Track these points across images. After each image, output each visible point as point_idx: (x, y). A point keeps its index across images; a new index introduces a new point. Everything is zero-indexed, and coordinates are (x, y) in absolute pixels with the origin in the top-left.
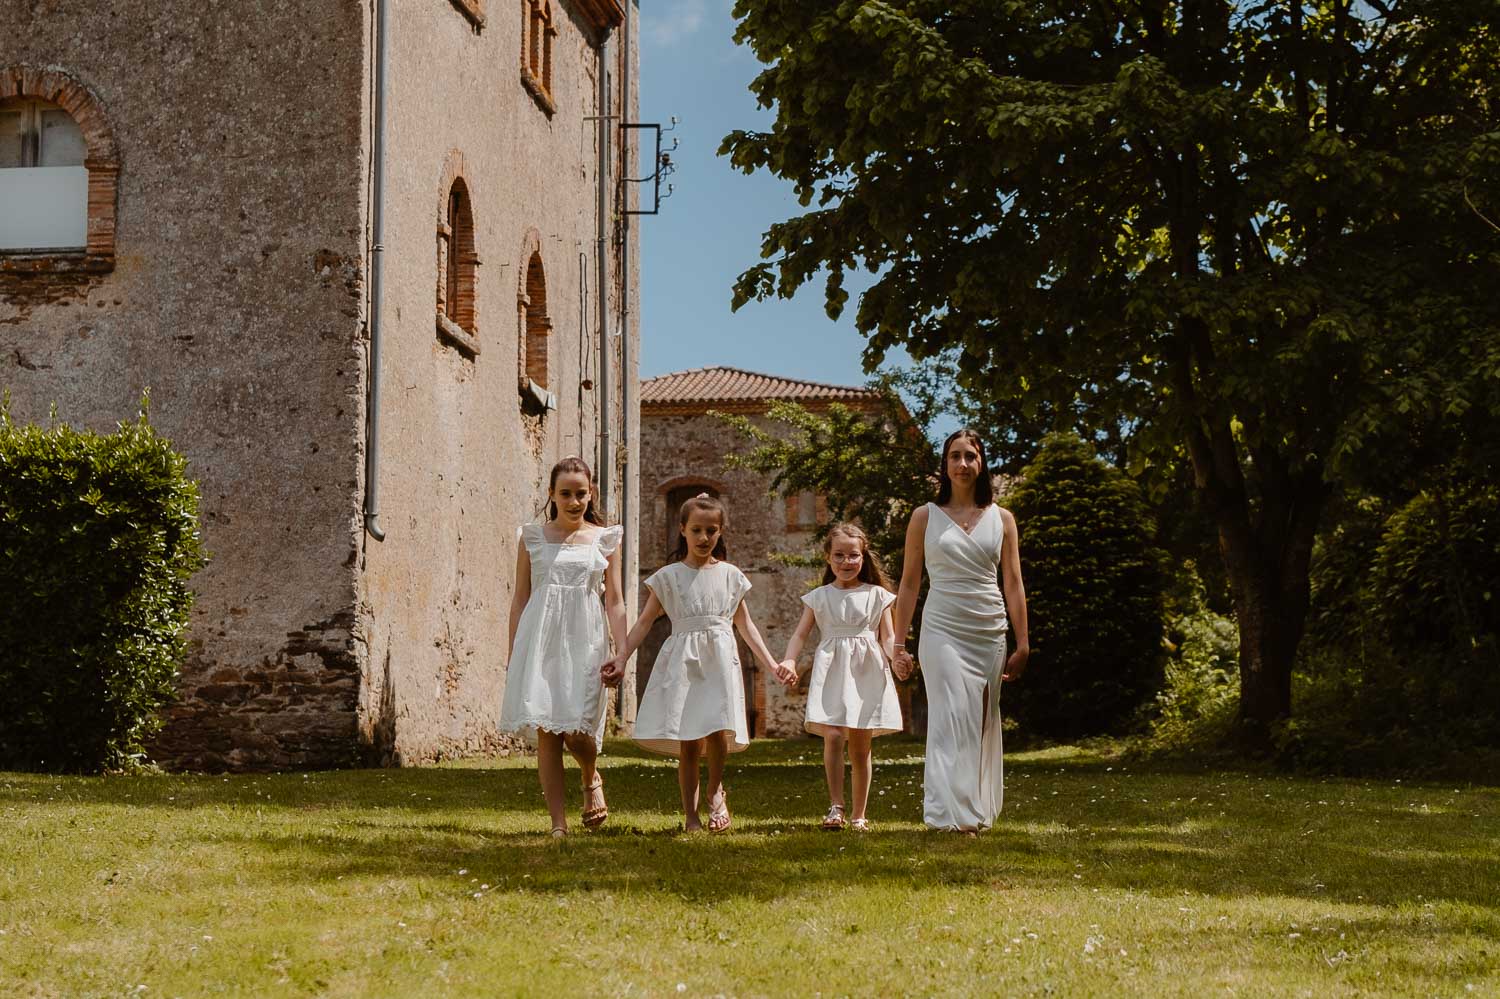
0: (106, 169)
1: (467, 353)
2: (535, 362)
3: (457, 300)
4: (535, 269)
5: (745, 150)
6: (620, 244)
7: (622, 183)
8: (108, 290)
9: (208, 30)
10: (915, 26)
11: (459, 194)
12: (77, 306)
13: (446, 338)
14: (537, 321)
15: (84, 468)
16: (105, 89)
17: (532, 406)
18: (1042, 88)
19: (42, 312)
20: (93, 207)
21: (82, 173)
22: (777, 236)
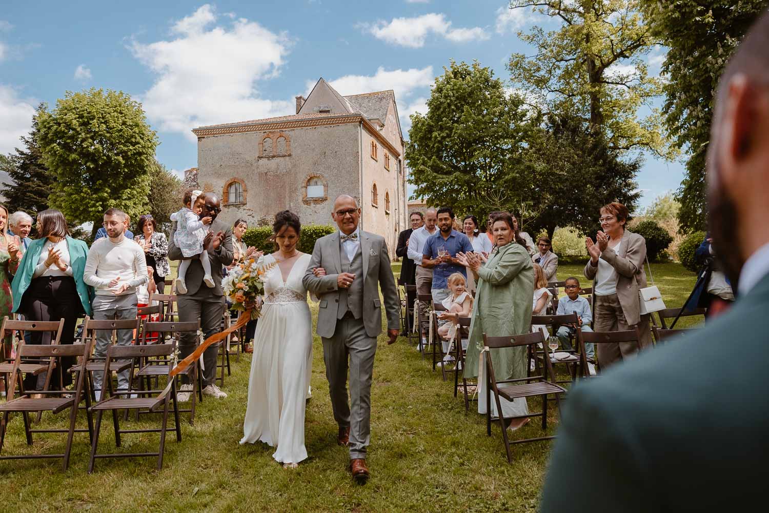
0: (326, 186)
1: (376, 208)
2: (387, 207)
3: (375, 200)
4: (387, 193)
5: (410, 182)
6: (403, 186)
7: (404, 177)
8: (326, 202)
9: (339, 166)
10: (427, 169)
11: (375, 185)
12: (323, 205)
13: (373, 206)
14: (387, 201)
15: (323, 230)
16: (326, 175)
17: (387, 214)
18: (444, 176)
19: (318, 205)
20: (324, 191)
21: (323, 187)
22: (415, 191)
